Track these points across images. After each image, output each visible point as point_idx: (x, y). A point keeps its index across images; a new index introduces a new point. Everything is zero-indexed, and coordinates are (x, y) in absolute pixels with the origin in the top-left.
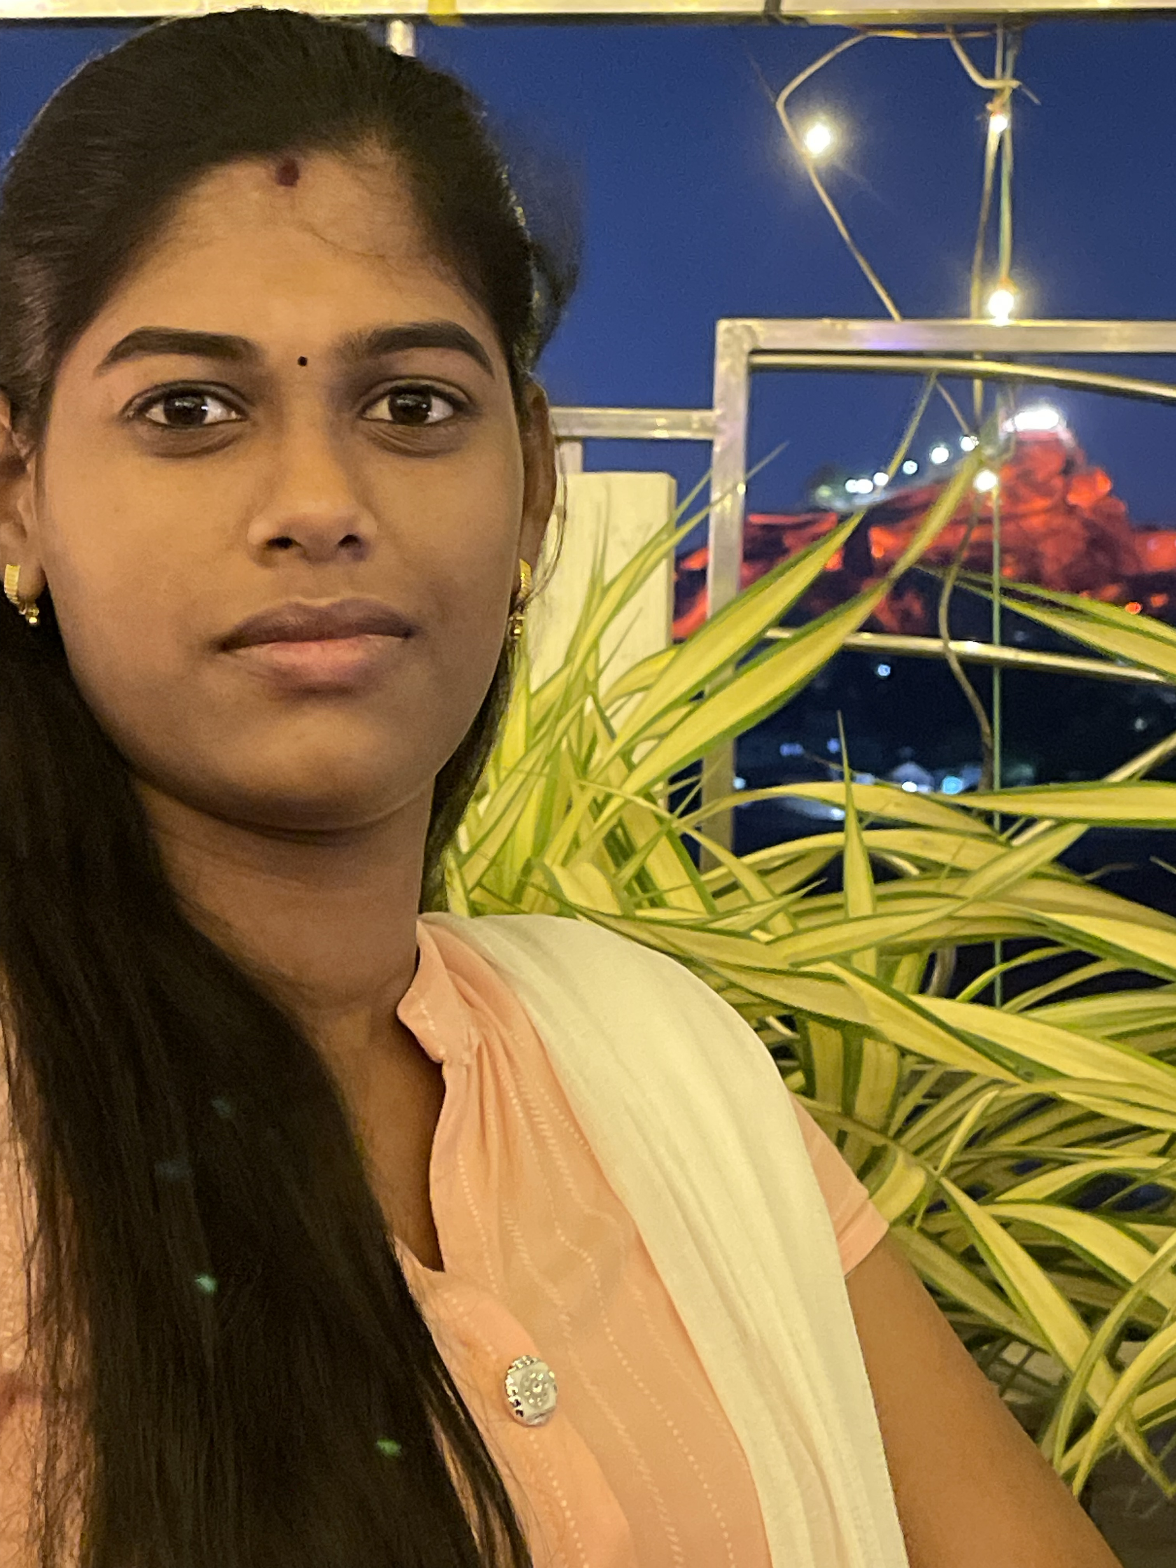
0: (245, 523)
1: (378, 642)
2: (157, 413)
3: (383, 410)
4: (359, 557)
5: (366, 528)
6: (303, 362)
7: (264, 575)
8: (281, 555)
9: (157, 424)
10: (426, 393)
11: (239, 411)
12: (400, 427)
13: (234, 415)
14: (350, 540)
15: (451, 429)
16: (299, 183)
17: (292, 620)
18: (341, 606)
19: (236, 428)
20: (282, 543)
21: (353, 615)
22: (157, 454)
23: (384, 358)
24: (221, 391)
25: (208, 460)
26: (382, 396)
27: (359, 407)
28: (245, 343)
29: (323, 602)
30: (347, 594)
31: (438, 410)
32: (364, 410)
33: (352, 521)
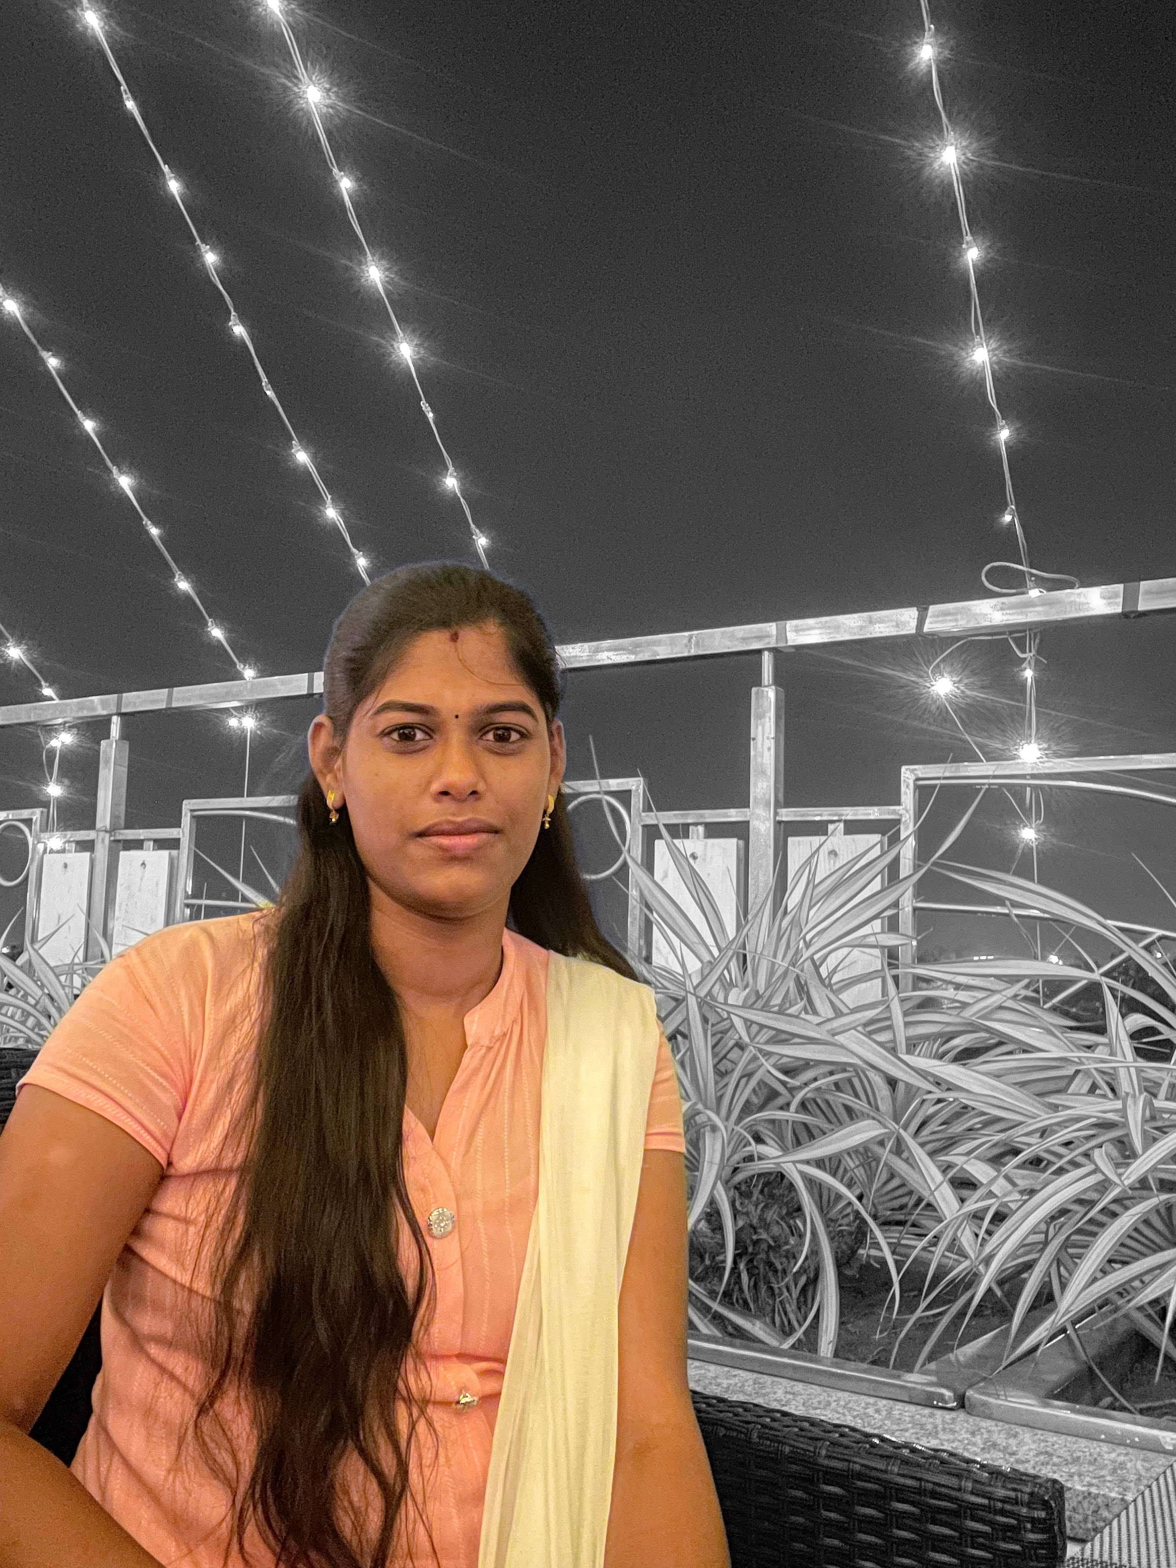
0: (429, 783)
1: (484, 836)
2: (395, 736)
3: (490, 736)
4: (478, 799)
5: (481, 787)
6: (457, 717)
7: (436, 806)
8: (445, 798)
9: (395, 740)
10: (508, 729)
11: (429, 735)
12: (498, 744)
13: (427, 737)
14: (474, 793)
15: (519, 744)
16: (459, 640)
17: (446, 827)
18: (469, 820)
19: (428, 743)
20: (445, 793)
21: (475, 825)
22: (393, 752)
23: (492, 715)
24: (421, 727)
25: (415, 755)
26: (492, 729)
27: (480, 734)
28: (432, 708)
29: (460, 819)
30: (469, 816)
31: (514, 736)
32: (482, 736)
33: (476, 784)
